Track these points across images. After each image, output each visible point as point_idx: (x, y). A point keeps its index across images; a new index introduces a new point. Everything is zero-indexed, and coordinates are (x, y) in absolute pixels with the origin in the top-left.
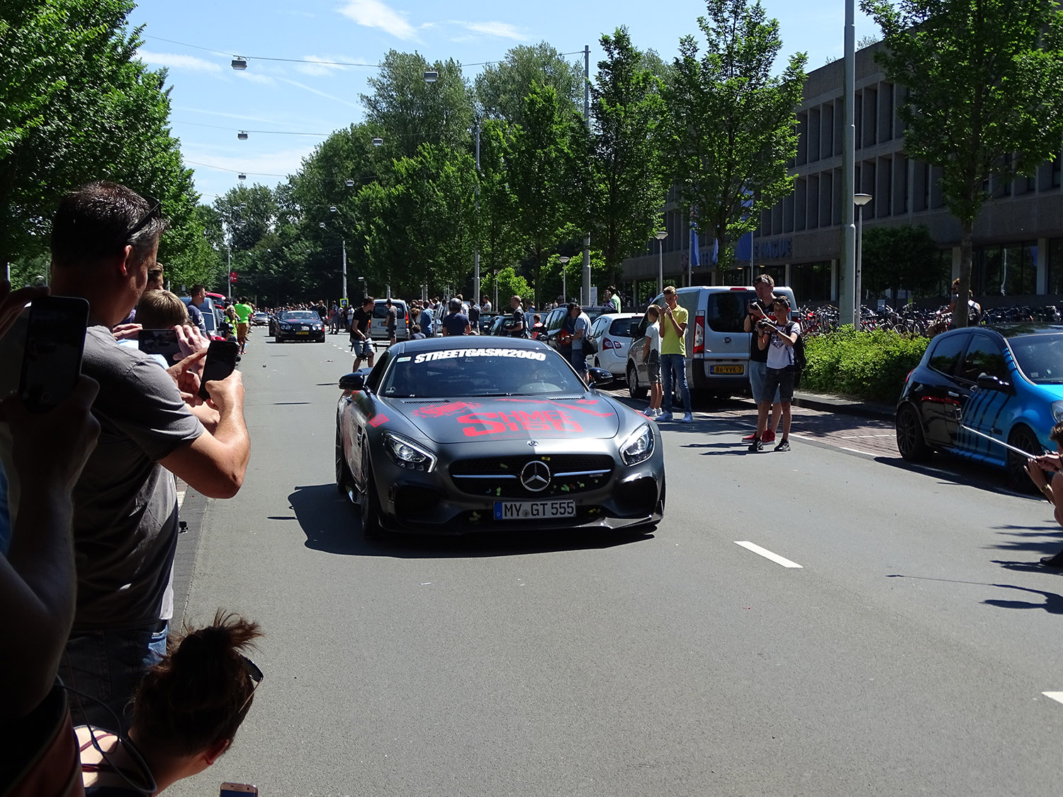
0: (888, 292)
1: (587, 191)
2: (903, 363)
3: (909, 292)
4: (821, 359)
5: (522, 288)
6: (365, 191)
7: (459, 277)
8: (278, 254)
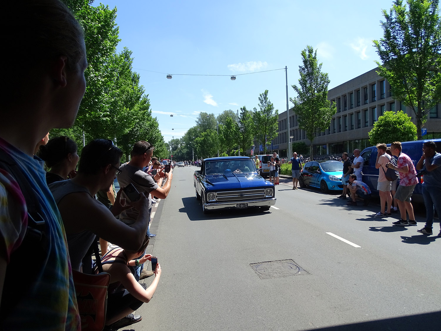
1: (239, 137)
6: (196, 139)
8: (180, 152)
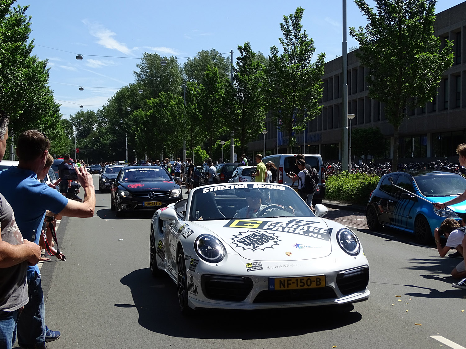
0: (363, 157)
1: (232, 112)
2: (369, 187)
3: (372, 156)
4: (334, 186)
5: (205, 155)
6: (135, 113)
7: (177, 150)
8: (97, 141)
